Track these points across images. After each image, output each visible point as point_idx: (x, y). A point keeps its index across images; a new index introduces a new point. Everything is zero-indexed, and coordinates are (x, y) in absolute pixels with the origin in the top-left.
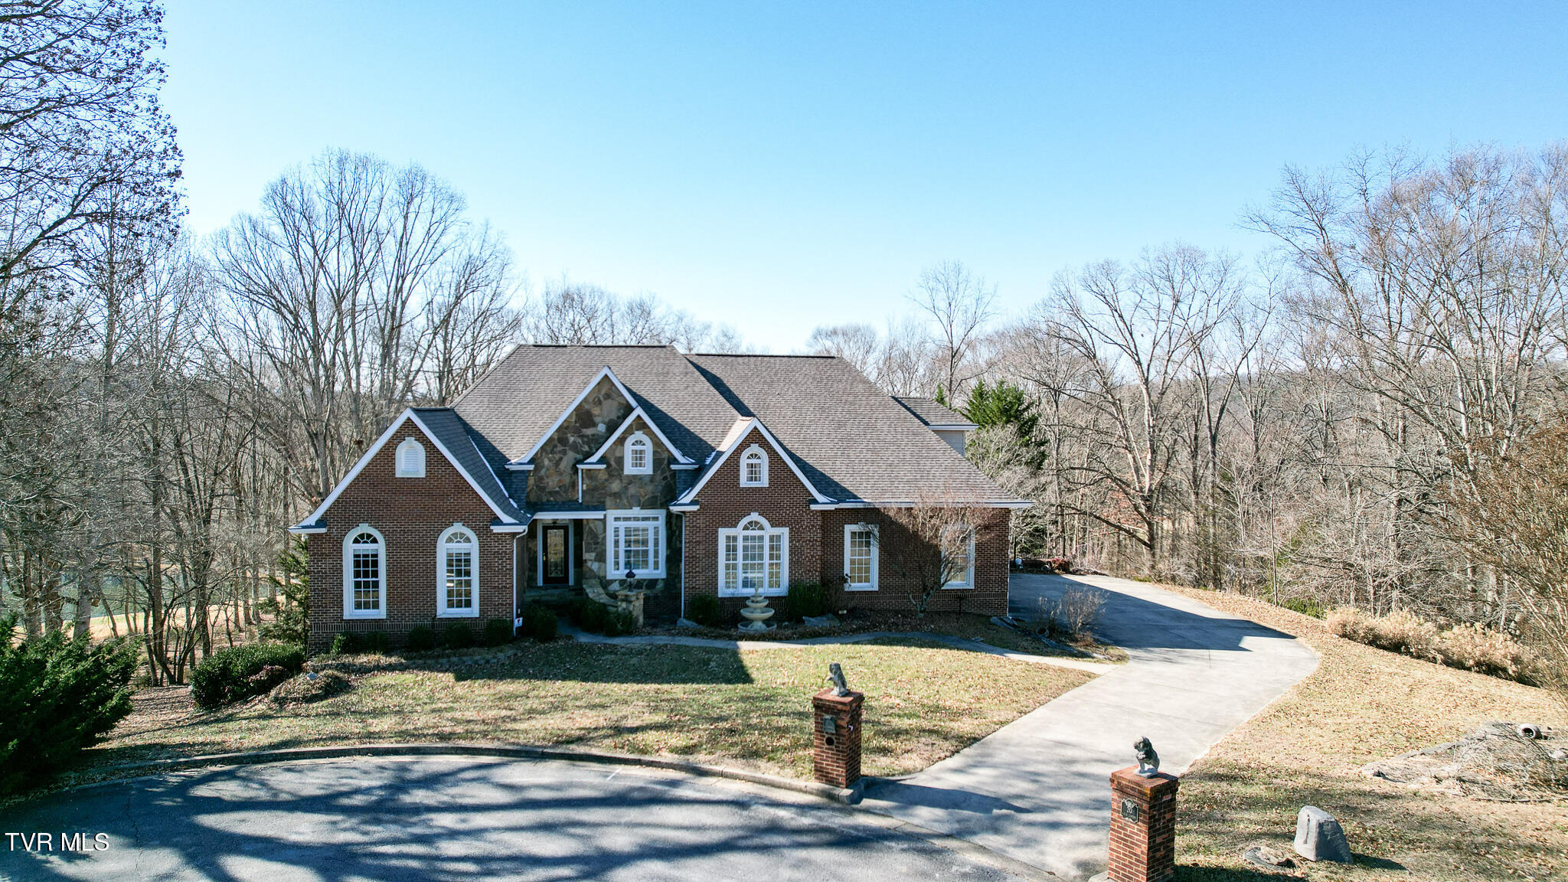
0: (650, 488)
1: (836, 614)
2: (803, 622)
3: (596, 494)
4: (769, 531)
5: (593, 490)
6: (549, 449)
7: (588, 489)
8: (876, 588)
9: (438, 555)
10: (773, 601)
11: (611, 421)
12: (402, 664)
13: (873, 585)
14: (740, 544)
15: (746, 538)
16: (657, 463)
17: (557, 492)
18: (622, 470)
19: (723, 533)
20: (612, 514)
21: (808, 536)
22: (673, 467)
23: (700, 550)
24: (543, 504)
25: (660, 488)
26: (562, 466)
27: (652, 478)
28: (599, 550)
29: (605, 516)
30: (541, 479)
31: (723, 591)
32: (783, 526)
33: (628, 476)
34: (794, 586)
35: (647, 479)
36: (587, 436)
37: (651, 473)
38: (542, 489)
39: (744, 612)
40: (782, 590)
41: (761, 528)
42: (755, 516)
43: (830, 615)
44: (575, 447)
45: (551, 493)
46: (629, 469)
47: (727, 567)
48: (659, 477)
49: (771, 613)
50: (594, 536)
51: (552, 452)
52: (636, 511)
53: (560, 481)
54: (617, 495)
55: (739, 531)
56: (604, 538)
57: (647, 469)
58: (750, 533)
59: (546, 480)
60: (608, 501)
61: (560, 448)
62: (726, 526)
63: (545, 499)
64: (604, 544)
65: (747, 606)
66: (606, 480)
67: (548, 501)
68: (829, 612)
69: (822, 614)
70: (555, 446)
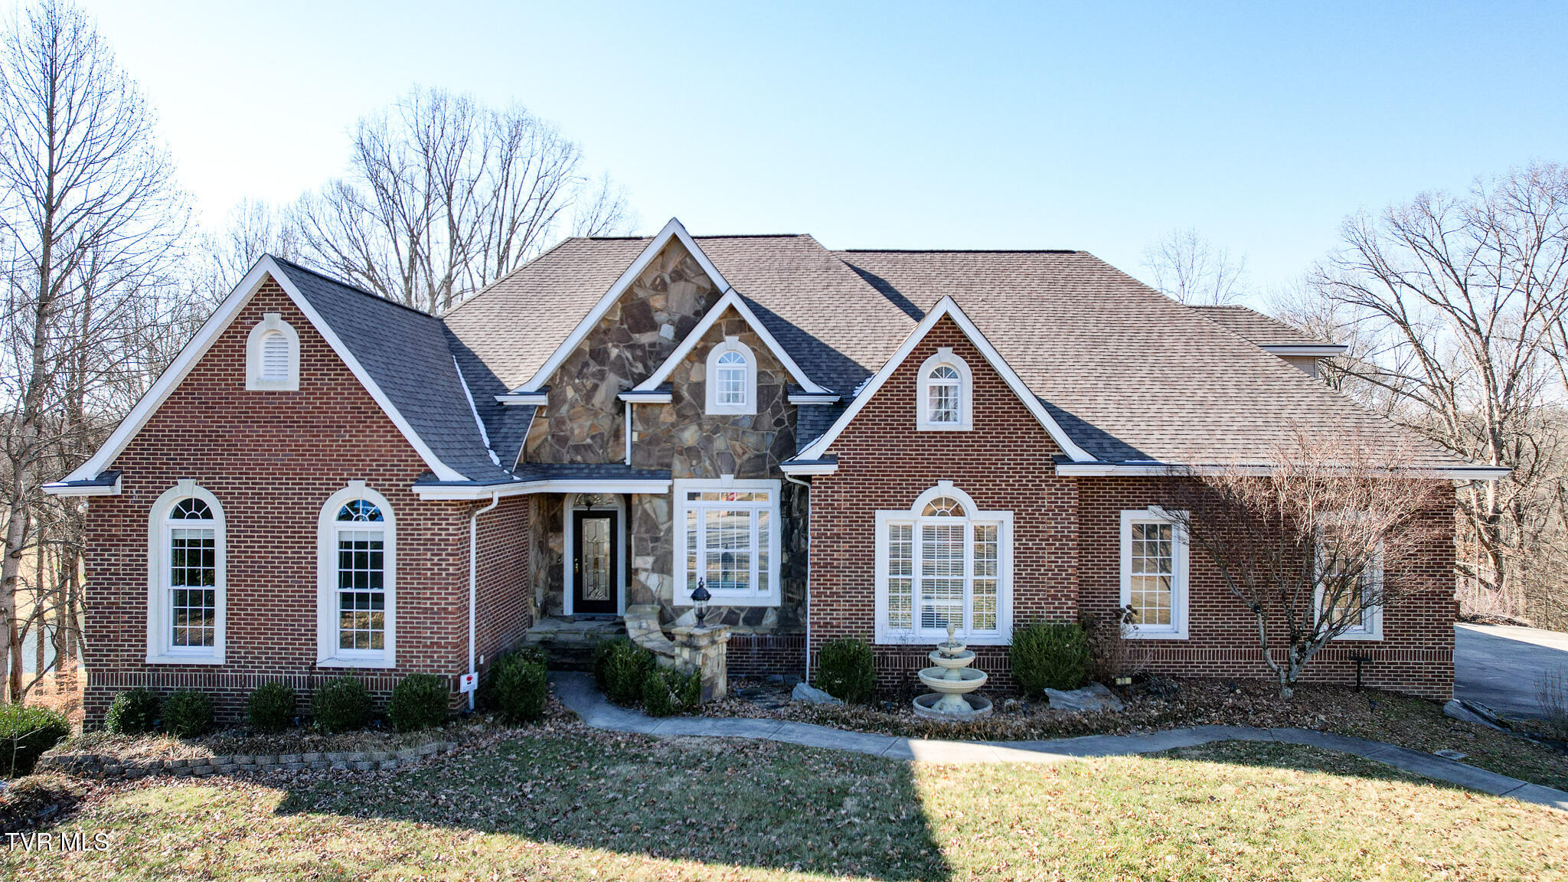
0: (752, 439)
1: (1110, 684)
2: (1046, 699)
3: (656, 451)
4: (975, 517)
5: (650, 443)
6: (574, 370)
7: (641, 440)
8: (1184, 635)
9: (320, 543)
10: (984, 656)
11: (683, 319)
12: (207, 762)
13: (1179, 628)
14: (918, 543)
15: (928, 533)
16: (765, 394)
17: (590, 446)
18: (702, 406)
19: (885, 520)
20: (683, 486)
21: (1050, 528)
22: (794, 399)
23: (841, 553)
24: (563, 467)
25: (770, 440)
26: (599, 398)
27: (756, 423)
28: (659, 552)
29: (671, 488)
30: (560, 422)
31: (885, 634)
32: (1003, 507)
33: (712, 418)
34: (1023, 629)
35: (747, 424)
36: (642, 347)
37: (753, 411)
38: (562, 441)
39: (925, 677)
40: (1002, 634)
41: (958, 512)
42: (946, 488)
43: (1101, 688)
44: (620, 368)
45: (577, 448)
46: (715, 405)
47: (893, 586)
48: (768, 420)
49: (981, 680)
50: (652, 526)
51: (580, 374)
52: (727, 480)
53: (592, 426)
54: (691, 452)
55: (916, 517)
56: (670, 530)
57: (748, 406)
58: (937, 521)
59: (569, 425)
60: (677, 465)
61: (594, 367)
62: (889, 506)
63: (566, 459)
64: (669, 541)
65: (929, 664)
66: (673, 425)
67: (572, 462)
68: (1097, 679)
69: (1082, 684)
70: (586, 364)
